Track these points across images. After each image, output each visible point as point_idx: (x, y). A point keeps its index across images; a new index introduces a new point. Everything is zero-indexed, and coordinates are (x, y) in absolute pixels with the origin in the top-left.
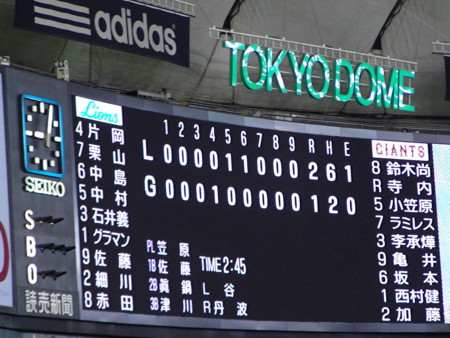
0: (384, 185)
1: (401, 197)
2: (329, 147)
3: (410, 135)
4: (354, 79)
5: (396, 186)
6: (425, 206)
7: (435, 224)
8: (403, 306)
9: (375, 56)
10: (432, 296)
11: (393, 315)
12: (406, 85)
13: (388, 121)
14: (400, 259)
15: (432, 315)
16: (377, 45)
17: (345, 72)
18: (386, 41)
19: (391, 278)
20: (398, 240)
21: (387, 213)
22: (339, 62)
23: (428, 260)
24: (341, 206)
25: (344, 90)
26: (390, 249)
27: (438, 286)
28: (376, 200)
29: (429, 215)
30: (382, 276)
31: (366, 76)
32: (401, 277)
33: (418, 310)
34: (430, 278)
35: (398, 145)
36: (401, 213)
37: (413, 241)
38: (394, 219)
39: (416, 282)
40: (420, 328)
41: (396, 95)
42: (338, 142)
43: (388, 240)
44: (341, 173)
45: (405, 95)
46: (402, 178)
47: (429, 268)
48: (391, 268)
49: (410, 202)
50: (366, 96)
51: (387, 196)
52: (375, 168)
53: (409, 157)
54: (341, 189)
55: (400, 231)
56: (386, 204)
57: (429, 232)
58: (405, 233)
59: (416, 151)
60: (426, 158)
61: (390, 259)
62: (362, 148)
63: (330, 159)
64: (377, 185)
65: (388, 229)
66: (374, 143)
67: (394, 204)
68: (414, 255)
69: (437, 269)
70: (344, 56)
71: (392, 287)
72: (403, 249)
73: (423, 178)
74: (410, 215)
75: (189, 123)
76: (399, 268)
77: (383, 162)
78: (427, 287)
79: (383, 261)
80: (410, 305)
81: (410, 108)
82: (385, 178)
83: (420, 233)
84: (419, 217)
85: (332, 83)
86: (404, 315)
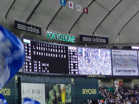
0: (70, 53)
1: (72, 55)
2: (62, 47)
3: (74, 46)
4: (66, 37)
5: (72, 54)
6: (76, 57)
7: (77, 59)
8: (72, 72)
9: (69, 34)
10: (77, 70)
11: (71, 73)
12: (74, 39)
13: (71, 44)
14: (72, 65)
15: (77, 73)
16: (69, 32)
17: (65, 36)
18: (71, 32)
19: (71, 67)
20: (72, 62)
21: (70, 58)
22: (64, 35)
23: (76, 65)
24: (63, 56)
25: (64, 39)
26: (71, 63)
27: (78, 69)
28: (69, 56)
29: (77, 58)
30: (69, 67)
31: (68, 37)
32: (72, 67)
33: (75, 72)
34: (76, 67)
35: (72, 47)
36: (72, 58)
37: (74, 62)
38: (71, 59)
39: (74, 68)
40: (75, 75)
41: (72, 40)
42: (63, 47)
43: (70, 62)
44: (63, 51)
45: (74, 40)
46: (73, 52)
47: (76, 66)
48: (71, 66)
49: (74, 56)
50: (68, 40)
51: (70, 55)
52: (69, 51)
53: (74, 49)
54: (63, 54)
55: (72, 60)
56: (70, 56)
57: (77, 61)
58: (73, 61)
59: (75, 48)
60: (76, 50)
61: (71, 65)
62: (67, 48)
63: (62, 49)
64: (69, 53)
65: (70, 60)
66: (69, 47)
67: (71, 56)
68: (74, 64)
69: (77, 66)
70: (64, 34)
71: (71, 69)
72: (73, 63)
73: (76, 52)
74: (74, 58)
75: (41, 43)
76: (72, 66)
77: (70, 50)
78: (76, 69)
79: (69, 65)
80: (73, 71)
81: (74, 42)
82: (70, 52)
83: (75, 61)
84: (75, 58)
85: (63, 38)
86: (72, 73)
